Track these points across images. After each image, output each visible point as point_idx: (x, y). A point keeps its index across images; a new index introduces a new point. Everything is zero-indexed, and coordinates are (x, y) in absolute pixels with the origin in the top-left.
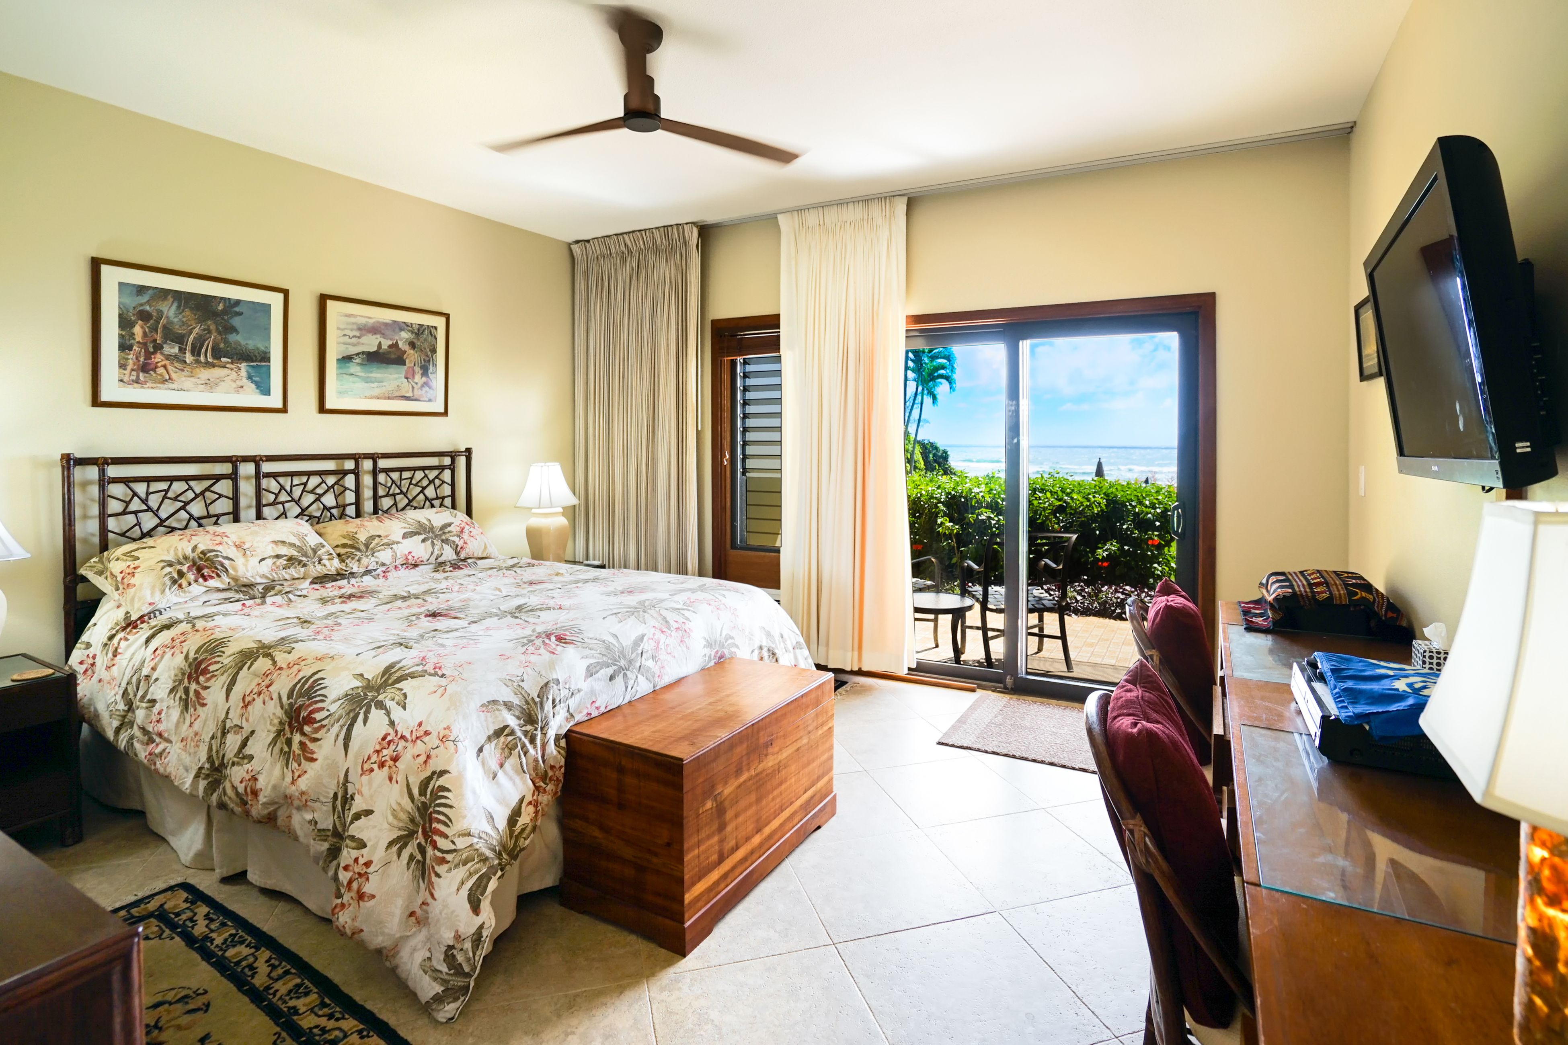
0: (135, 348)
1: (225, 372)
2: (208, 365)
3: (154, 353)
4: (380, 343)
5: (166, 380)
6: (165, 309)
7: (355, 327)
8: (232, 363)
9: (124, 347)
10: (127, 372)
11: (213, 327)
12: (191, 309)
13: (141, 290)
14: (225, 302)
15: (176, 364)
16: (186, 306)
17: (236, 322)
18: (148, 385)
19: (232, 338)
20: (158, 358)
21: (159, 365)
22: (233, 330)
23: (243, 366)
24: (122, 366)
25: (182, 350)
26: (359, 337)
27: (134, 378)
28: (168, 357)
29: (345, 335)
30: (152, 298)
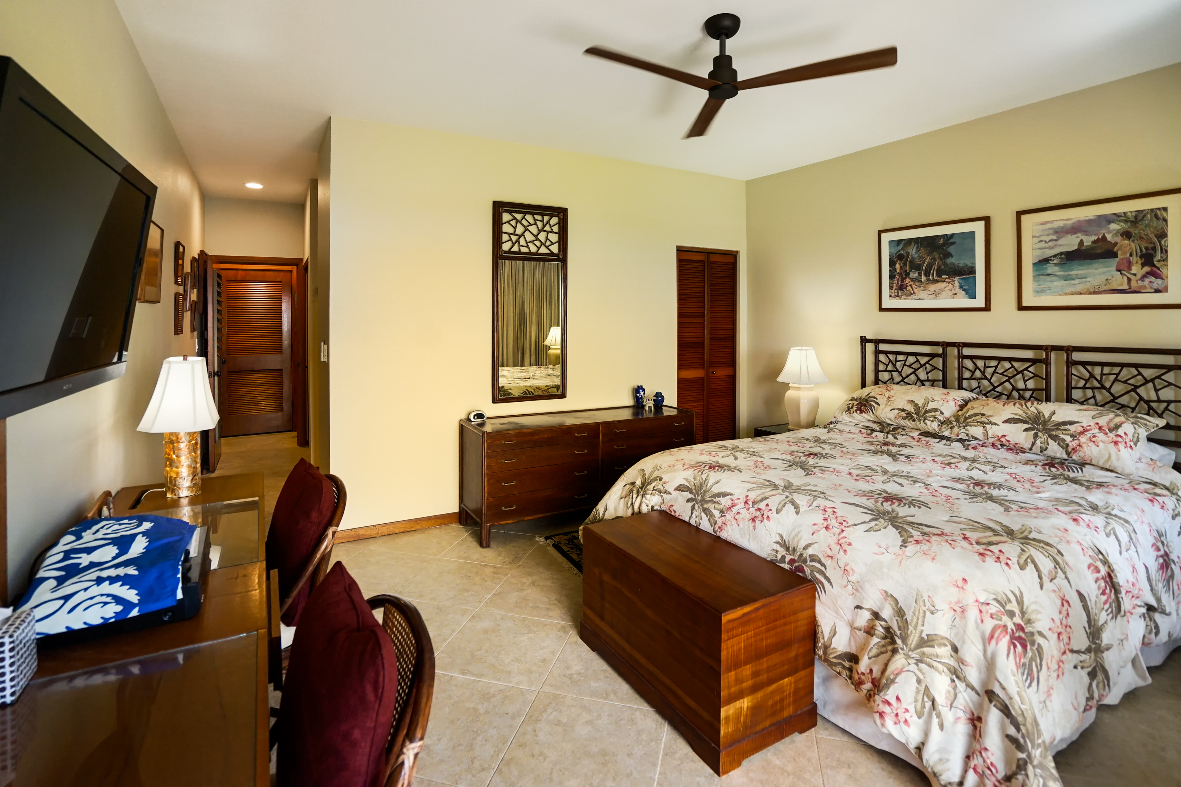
0: (897, 277)
1: (945, 284)
2: (936, 281)
3: (905, 278)
4: (1082, 241)
5: (912, 294)
6: (910, 251)
7: (1051, 232)
8: (949, 278)
9: (892, 277)
10: (893, 291)
11: (937, 256)
12: (924, 247)
13: (899, 242)
14: (944, 238)
15: (917, 283)
16: (921, 247)
17: (951, 249)
18: (903, 297)
19: (949, 261)
20: (908, 280)
21: (908, 285)
22: (949, 255)
23: (956, 279)
24: (891, 288)
25: (920, 274)
26: (1056, 240)
27: (896, 294)
28: (912, 280)
29: (1041, 241)
30: (904, 246)
